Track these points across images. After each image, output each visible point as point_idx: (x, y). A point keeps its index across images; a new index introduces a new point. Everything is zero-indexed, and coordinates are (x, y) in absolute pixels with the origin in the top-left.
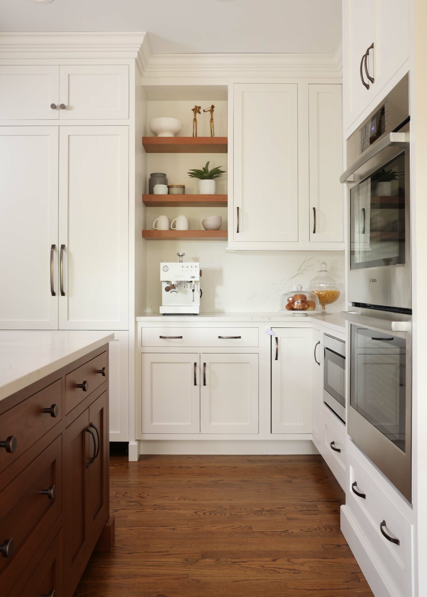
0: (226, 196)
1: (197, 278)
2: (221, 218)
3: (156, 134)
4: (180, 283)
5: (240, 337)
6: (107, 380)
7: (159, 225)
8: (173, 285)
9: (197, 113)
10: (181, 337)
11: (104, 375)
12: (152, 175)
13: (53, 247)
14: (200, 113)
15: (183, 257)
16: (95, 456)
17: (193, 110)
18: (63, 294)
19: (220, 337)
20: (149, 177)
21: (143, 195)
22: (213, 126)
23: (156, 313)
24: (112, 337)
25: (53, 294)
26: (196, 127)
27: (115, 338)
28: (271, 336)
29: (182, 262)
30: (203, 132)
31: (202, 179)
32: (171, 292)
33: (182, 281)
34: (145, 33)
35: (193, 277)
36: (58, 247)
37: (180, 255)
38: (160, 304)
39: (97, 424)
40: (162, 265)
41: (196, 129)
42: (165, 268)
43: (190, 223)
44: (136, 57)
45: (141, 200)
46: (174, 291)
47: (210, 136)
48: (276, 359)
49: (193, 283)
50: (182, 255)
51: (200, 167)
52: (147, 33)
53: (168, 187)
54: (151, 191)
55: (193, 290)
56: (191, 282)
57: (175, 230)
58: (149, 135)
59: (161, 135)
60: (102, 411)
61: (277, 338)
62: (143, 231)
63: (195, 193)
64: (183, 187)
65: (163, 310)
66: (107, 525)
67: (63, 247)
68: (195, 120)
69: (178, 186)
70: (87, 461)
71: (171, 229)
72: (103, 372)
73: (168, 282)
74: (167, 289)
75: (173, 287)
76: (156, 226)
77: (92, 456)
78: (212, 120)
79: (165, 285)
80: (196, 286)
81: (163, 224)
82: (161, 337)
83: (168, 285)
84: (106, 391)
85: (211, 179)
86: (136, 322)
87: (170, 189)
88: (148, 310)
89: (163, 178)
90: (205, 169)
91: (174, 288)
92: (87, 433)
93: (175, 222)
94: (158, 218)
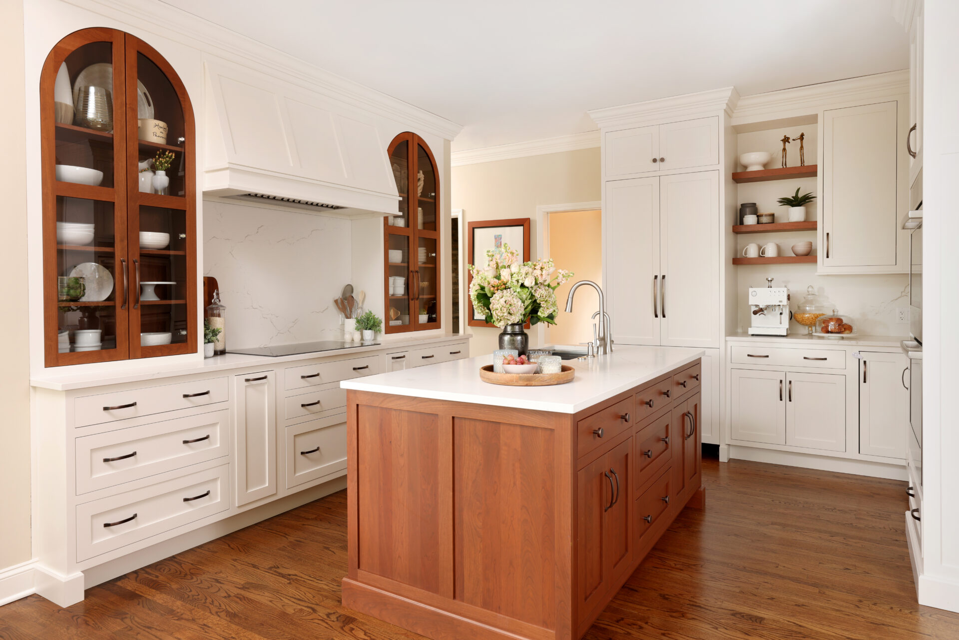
0: (815, 223)
1: (785, 302)
2: (811, 244)
3: (745, 167)
4: (768, 307)
5: (826, 359)
6: (700, 384)
7: (748, 253)
8: (762, 309)
9: (787, 143)
10: (767, 356)
11: (697, 379)
12: (742, 205)
13: (656, 277)
14: (789, 142)
15: (772, 282)
16: (691, 435)
17: (782, 140)
18: (664, 316)
19: (805, 358)
20: (739, 207)
21: (733, 226)
22: (803, 154)
23: (745, 334)
24: (704, 353)
25: (656, 316)
26: (786, 156)
27: (706, 355)
28: (859, 359)
29: (771, 287)
30: (793, 161)
31: (793, 207)
32: (760, 315)
33: (769, 306)
34: (733, 87)
35: (780, 302)
36: (659, 278)
37: (769, 281)
38: (750, 325)
39: (692, 412)
40: (751, 290)
41: (785, 158)
42: (754, 293)
43: (779, 249)
44: (725, 108)
45: (732, 231)
46: (762, 314)
47: (799, 165)
48: (865, 382)
49: (781, 307)
50: (771, 281)
51: (790, 195)
52: (734, 87)
53: (758, 216)
54: (742, 223)
55: (781, 314)
56: (779, 305)
57: (764, 257)
58: (739, 170)
59: (750, 169)
60: (696, 406)
61: (865, 362)
62: (733, 259)
63: (785, 221)
64: (773, 215)
65: (751, 331)
66: (699, 489)
67: (664, 277)
68: (784, 149)
69: (766, 215)
70: (686, 436)
71: (761, 257)
72: (697, 378)
73: (757, 306)
74: (755, 313)
75: (761, 310)
76: (746, 254)
77: (689, 434)
78: (802, 147)
79: (754, 309)
80: (784, 309)
81: (752, 252)
82: (749, 355)
83: (756, 309)
84: (699, 392)
85: (800, 206)
86: (726, 341)
87: (760, 218)
88: (740, 330)
89: (753, 208)
90: (796, 197)
91: (763, 311)
92: (686, 417)
93: (765, 248)
94: (748, 245)
